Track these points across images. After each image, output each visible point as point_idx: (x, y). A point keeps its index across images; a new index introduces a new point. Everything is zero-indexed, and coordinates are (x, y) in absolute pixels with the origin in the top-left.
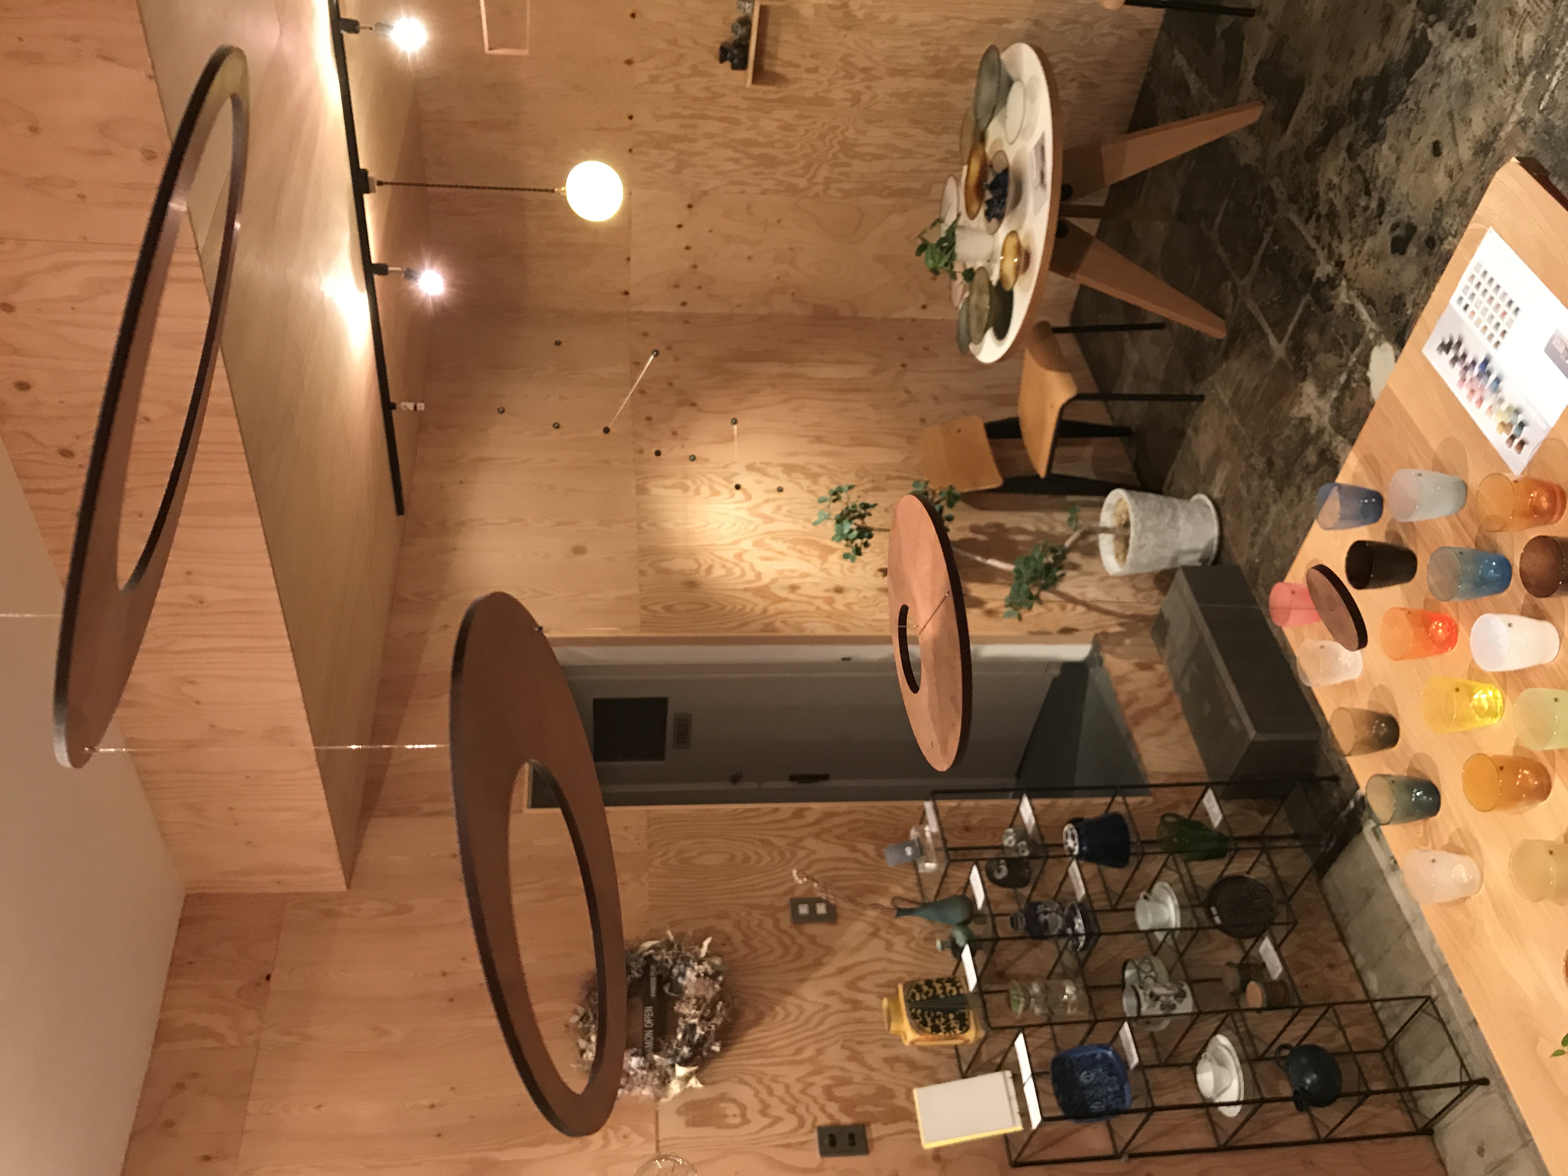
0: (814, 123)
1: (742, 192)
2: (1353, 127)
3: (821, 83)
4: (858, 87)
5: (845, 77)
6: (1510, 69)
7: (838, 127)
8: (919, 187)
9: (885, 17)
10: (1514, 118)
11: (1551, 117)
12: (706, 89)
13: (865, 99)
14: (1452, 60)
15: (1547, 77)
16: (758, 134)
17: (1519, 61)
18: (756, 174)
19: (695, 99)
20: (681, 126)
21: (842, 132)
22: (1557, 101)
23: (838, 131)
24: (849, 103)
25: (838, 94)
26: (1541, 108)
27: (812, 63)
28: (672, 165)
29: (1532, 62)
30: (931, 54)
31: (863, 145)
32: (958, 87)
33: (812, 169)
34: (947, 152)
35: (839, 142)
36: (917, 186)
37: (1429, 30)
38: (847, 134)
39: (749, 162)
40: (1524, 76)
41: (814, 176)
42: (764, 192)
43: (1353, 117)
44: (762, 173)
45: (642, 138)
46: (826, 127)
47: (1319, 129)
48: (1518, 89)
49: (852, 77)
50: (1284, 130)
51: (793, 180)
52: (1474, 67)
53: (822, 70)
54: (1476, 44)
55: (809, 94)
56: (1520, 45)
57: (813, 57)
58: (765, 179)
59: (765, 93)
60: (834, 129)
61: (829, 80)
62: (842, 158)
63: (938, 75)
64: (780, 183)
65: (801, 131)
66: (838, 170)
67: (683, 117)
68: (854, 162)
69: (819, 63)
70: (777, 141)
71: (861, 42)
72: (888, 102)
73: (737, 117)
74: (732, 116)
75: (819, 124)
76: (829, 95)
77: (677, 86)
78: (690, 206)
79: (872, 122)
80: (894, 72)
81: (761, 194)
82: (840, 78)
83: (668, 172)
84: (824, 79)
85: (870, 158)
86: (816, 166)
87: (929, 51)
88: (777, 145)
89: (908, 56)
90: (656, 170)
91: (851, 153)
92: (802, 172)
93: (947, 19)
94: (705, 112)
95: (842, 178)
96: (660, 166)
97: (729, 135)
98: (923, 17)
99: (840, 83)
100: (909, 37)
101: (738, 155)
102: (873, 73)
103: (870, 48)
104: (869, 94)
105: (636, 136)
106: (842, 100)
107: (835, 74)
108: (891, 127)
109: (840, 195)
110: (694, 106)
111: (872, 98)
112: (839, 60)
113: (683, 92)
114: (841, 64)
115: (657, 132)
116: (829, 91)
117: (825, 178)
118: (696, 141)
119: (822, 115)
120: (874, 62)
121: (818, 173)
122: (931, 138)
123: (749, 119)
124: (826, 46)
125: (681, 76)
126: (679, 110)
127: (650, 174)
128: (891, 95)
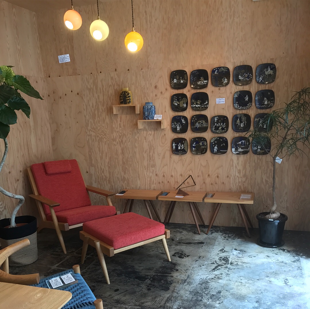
1: (84, 110)
4: (117, 140)
7: (106, 136)
8: (93, 163)
16: (101, 112)
18: (90, 113)
19: (108, 92)
20: (100, 88)
24: (113, 138)
27: (122, 125)
28: (89, 86)
31: (102, 144)
34: (103, 169)
35: (102, 137)
38: (104, 139)
39: (93, 110)
42: (85, 117)
44: (90, 115)
45: (95, 77)
46: (106, 133)
49: (120, 138)
51: (90, 125)
53: (120, 128)
55: (114, 126)
57: (124, 125)
62: (98, 139)
63: (124, 163)
64: (88, 121)
65: (103, 125)
66: (94, 138)
67: (103, 88)
68: (97, 142)
69: (122, 127)
70: (100, 119)
71: (129, 139)
72: (114, 150)
73: (105, 106)
74: (105, 104)
75: (106, 130)
76: (114, 132)
77: (111, 85)
78: (78, 94)
79: (109, 146)
80: (122, 150)
81: (84, 115)
82: (119, 135)
83: (87, 86)
84: (118, 130)
85: (99, 147)
86: (94, 131)
87: (129, 159)
88: (99, 118)
89: (127, 153)
90: (87, 82)
91: (99, 141)
92: (92, 127)
93: (138, 162)
94: (105, 96)
95: (92, 140)
96: (88, 83)
97: (99, 103)
98: (138, 155)
99: (118, 134)
100: (132, 152)
101: (94, 107)
102: (122, 144)
103: (128, 142)
104: (116, 144)
105: (96, 74)
106: (113, 136)
107: (120, 133)
108: (108, 152)
109: (87, 140)
110: (106, 91)
111: (115, 145)
112: (124, 133)
113: (110, 88)
114: (123, 134)
115: (98, 81)
116: (115, 132)
117: (91, 134)
118: (97, 93)
119: (109, 131)
120: (124, 143)
121: (93, 132)
122: (107, 164)
123: (105, 109)
124: (127, 129)
125: (114, 86)
126: (105, 87)
127: (85, 80)
128: (116, 150)
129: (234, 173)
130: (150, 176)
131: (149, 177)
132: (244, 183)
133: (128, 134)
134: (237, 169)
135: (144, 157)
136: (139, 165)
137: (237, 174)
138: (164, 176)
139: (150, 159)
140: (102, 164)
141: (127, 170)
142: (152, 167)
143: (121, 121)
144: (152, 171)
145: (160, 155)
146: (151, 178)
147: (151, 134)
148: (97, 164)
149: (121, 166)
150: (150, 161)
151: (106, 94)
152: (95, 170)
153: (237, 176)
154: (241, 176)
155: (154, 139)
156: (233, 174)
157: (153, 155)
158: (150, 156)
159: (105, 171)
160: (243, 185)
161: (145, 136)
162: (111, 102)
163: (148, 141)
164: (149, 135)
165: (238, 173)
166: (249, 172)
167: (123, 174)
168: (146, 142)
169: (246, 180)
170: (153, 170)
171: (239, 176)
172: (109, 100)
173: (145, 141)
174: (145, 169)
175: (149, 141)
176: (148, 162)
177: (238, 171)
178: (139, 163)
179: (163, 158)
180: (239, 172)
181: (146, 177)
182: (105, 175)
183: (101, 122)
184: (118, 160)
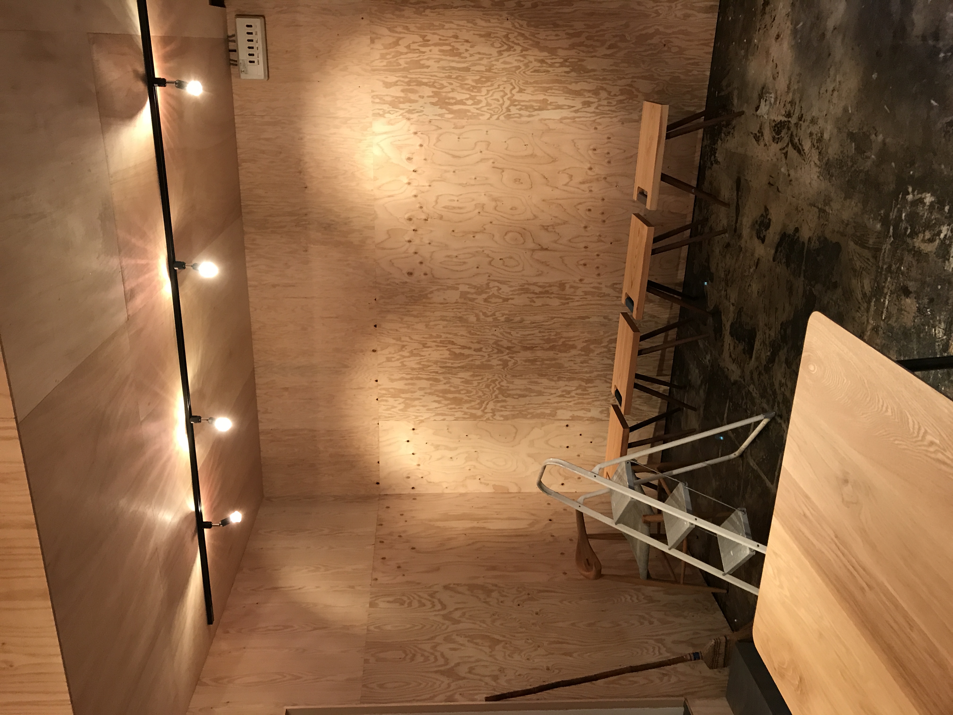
0: (482, 379)
1: (444, 420)
2: (786, 349)
3: (485, 356)
4: (506, 357)
5: (497, 353)
6: (860, 301)
7: (497, 380)
8: (549, 412)
9: (518, 319)
10: (870, 327)
11: (889, 322)
12: (419, 363)
13: (510, 364)
14: (828, 303)
15: (882, 300)
16: (451, 386)
17: (864, 295)
18: (451, 409)
19: (413, 369)
20: (406, 384)
21: (499, 383)
22: (891, 313)
23: (497, 383)
24: (501, 367)
25: (494, 362)
26: (883, 318)
27: (477, 346)
28: (401, 406)
29: (871, 294)
30: (546, 338)
31: (513, 390)
32: (564, 355)
33: (484, 406)
34: (563, 391)
35: (498, 389)
36: (548, 411)
37: (813, 289)
38: (502, 384)
39: (447, 402)
40: (869, 303)
41: (486, 408)
42: (457, 419)
43: (785, 344)
44: (454, 408)
45: (384, 392)
46: (490, 380)
47: (769, 354)
48: (868, 310)
49: (502, 352)
50: (751, 358)
51: (474, 411)
52: (841, 304)
53: (484, 350)
54: (839, 291)
55: (478, 363)
56: (863, 287)
57: (478, 343)
58: (457, 412)
59: (452, 364)
60: (494, 381)
61: (488, 355)
62: (501, 397)
63: (552, 348)
64: (466, 413)
65: (475, 383)
66: (499, 404)
67: (407, 379)
68: (507, 399)
69: (482, 346)
70: (462, 390)
71: (504, 333)
72: (525, 365)
73: (438, 377)
74: (435, 377)
75: (485, 379)
76: (490, 363)
77: (402, 362)
78: (413, 429)
79: (516, 376)
80: (526, 349)
81: (455, 420)
82: (495, 353)
83: (400, 410)
84: (486, 354)
85: (517, 397)
86: (486, 403)
87: (545, 336)
88: (462, 392)
89: (533, 339)
90: (393, 410)
91: (506, 394)
92: (477, 406)
93: (553, 318)
94: (419, 376)
95: (503, 409)
96: (395, 407)
97: (433, 388)
98: (539, 318)
99: (495, 356)
100: (532, 329)
101: (441, 399)
102: (514, 349)
103: (510, 336)
104: (513, 361)
105: (380, 391)
106: (497, 365)
107: (492, 351)
108: (528, 379)
109: (502, 419)
110: (413, 373)
111: (515, 364)
112: (493, 344)
113: (406, 366)
114: (494, 346)
115: (392, 388)
116: (489, 361)
117: (492, 409)
118: (415, 392)
119: (487, 374)
120: (514, 344)
121: (488, 406)
122: (553, 384)
123: (444, 378)
124: (485, 337)
125: (404, 357)
126: (404, 375)
127: (389, 412)
128: (526, 361)
129: (589, 115)
130: (582, 294)
131: (586, 297)
132: (612, 94)
133: (495, 335)
134: (582, 108)
135: (543, 305)
136: (558, 316)
137: (592, 109)
138: (585, 265)
139: (547, 292)
140: (552, 394)
141: (567, 343)
142: (563, 290)
143: (470, 348)
144: (572, 290)
145: (542, 271)
146: (586, 293)
147: (498, 287)
148: (551, 403)
149: (557, 354)
150: (552, 293)
151: (417, 373)
152: (564, 409)
153: (597, 108)
154: (596, 100)
155: (508, 283)
156: (590, 117)
157: (540, 286)
158: (541, 293)
159: (568, 389)
160: (615, 95)
161: (501, 300)
162: (432, 364)
163: (511, 295)
164: (500, 291)
165: (589, 106)
166: (590, 83)
167: (574, 352)
168: (512, 299)
169: (605, 89)
170: (571, 287)
171: (595, 105)
172: (429, 368)
173: (510, 301)
174: (568, 303)
175: (511, 293)
176: (554, 297)
177: (586, 106)
178: (554, 316)
179: (548, 265)
180: (587, 104)
181: (585, 303)
182: (576, 390)
183: (470, 389)
184: (547, 360)
